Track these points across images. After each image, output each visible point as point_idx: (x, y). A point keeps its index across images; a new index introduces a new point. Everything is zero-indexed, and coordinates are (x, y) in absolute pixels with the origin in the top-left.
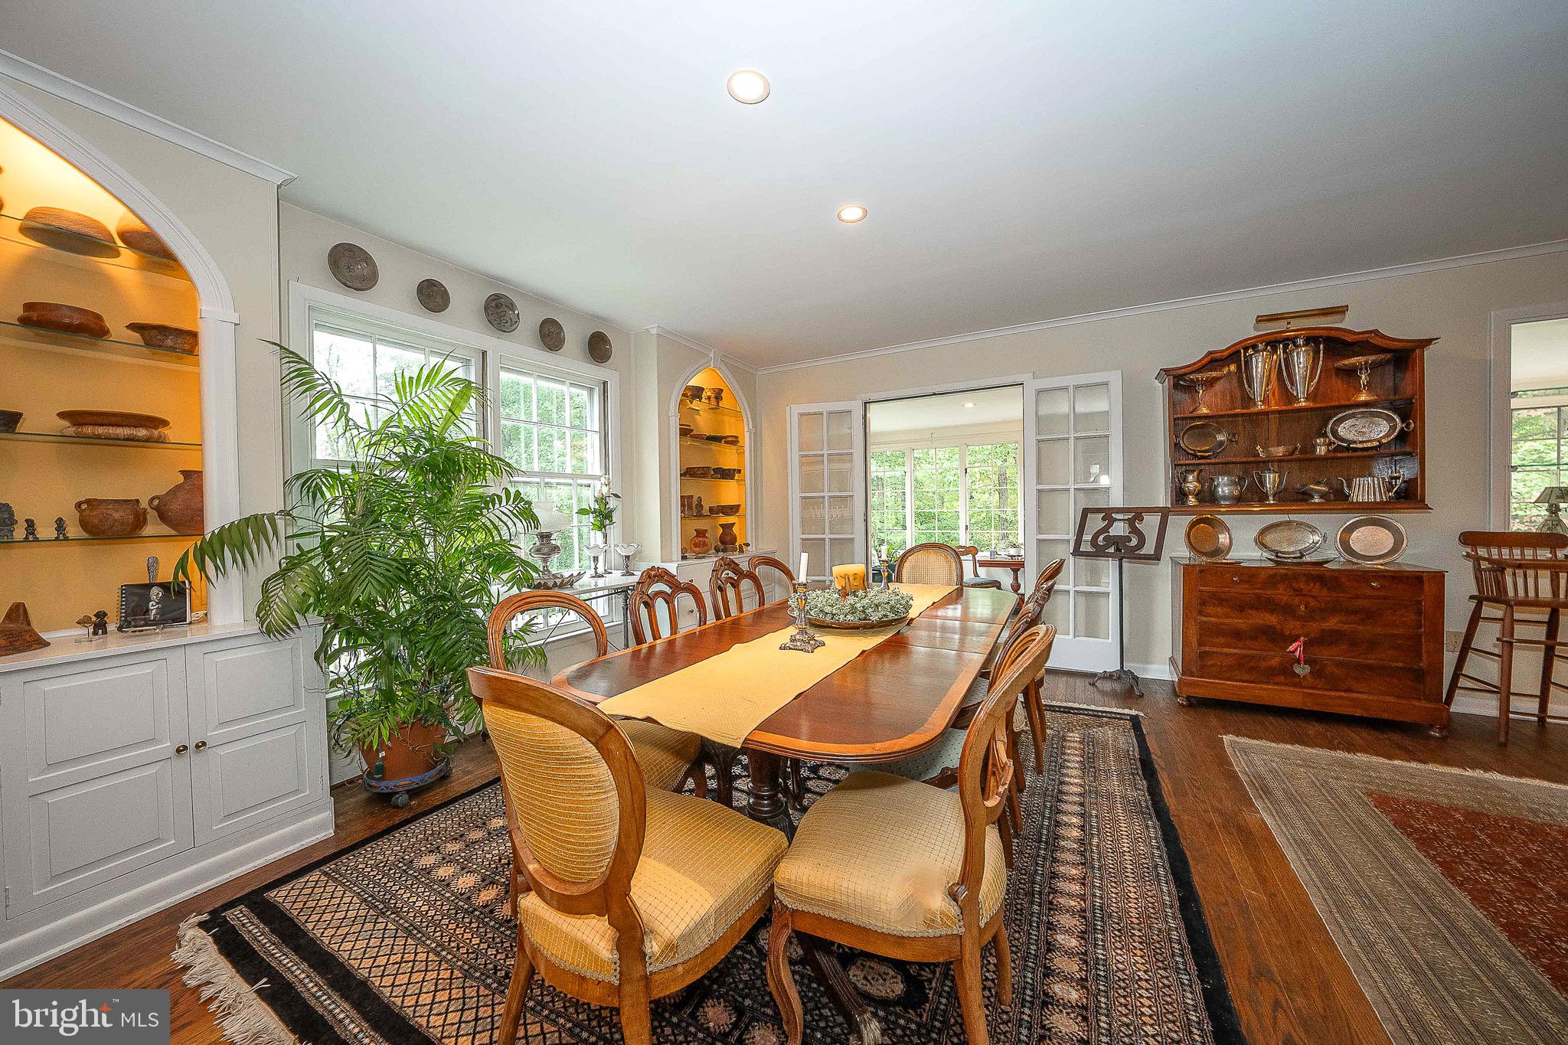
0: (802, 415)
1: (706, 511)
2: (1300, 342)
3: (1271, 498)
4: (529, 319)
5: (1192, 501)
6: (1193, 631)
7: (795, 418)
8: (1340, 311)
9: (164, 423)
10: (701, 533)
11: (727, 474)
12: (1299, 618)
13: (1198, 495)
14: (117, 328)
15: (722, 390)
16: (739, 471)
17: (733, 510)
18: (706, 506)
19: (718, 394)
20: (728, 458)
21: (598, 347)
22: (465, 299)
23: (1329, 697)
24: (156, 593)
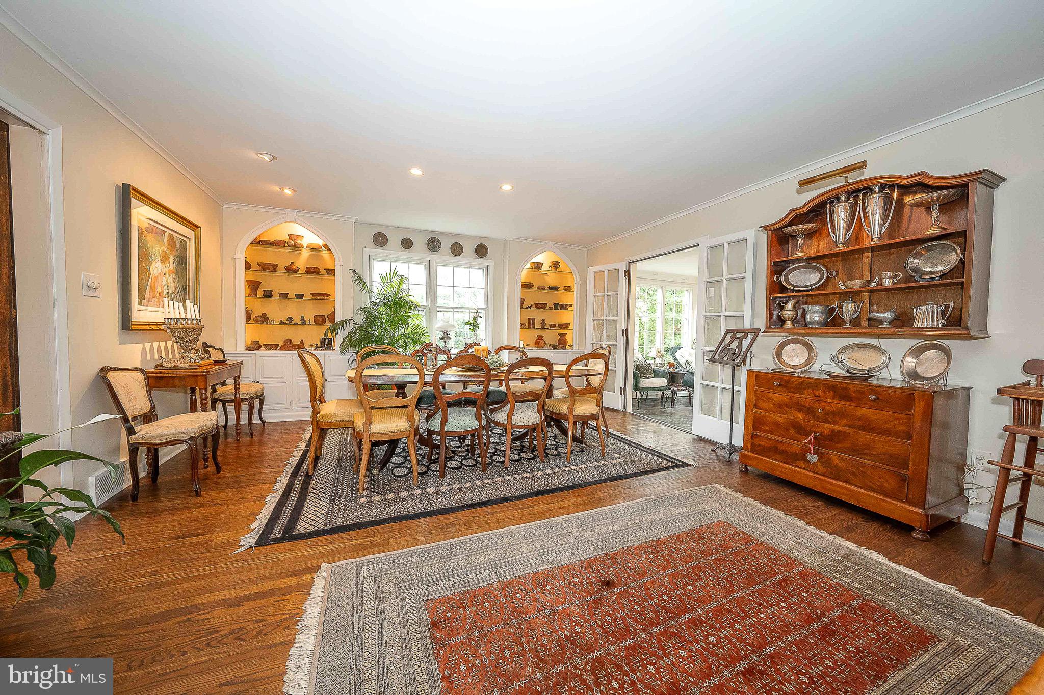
0: (596, 273)
1: (547, 326)
2: (876, 189)
3: (848, 324)
4: (446, 244)
5: (789, 324)
6: (751, 419)
7: (592, 275)
8: (864, 165)
9: (330, 295)
10: (540, 338)
11: (564, 307)
12: (817, 419)
13: (794, 321)
14: (321, 270)
15: (558, 263)
16: (571, 305)
17: (566, 326)
18: (547, 324)
19: (556, 265)
20: (566, 299)
21: (481, 251)
22: (419, 242)
23: (831, 484)
24: (327, 340)
